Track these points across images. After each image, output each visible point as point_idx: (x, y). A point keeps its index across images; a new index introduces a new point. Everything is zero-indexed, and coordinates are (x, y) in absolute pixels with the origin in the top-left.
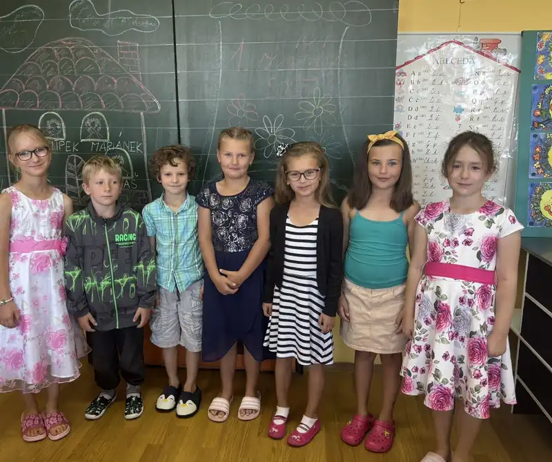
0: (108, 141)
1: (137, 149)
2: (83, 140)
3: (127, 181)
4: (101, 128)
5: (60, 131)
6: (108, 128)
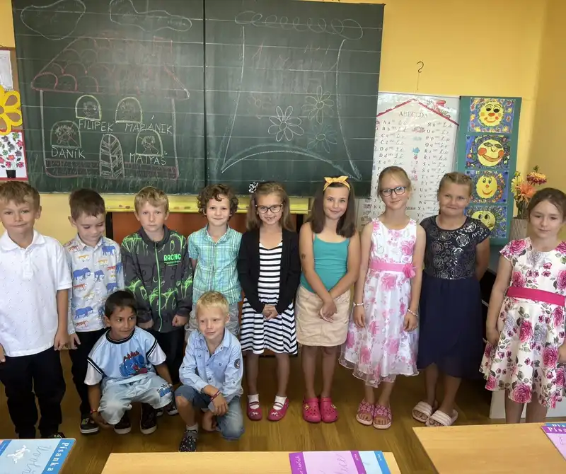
0: (141, 123)
1: (168, 131)
2: (117, 121)
3: (157, 158)
4: (135, 111)
5: (96, 113)
6: (141, 112)
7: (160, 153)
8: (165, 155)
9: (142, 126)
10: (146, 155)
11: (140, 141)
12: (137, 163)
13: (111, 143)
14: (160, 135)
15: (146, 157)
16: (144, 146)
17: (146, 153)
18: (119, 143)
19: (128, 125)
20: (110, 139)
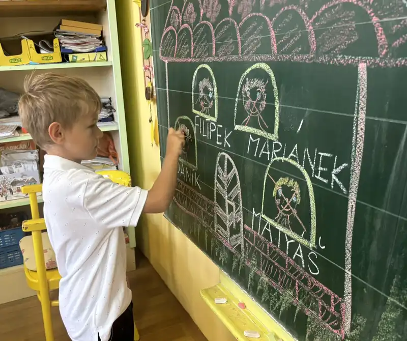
0: (274, 137)
1: (334, 177)
2: (237, 127)
3: (300, 246)
4: (265, 103)
5: (212, 103)
6: (277, 106)
7: (307, 237)
8: (319, 250)
9: (277, 147)
10: (279, 228)
11: (270, 186)
12: (263, 237)
13: (227, 174)
14: (313, 186)
15: (278, 230)
16: (278, 202)
17: (280, 223)
18: (238, 177)
19: (252, 139)
20: (226, 164)
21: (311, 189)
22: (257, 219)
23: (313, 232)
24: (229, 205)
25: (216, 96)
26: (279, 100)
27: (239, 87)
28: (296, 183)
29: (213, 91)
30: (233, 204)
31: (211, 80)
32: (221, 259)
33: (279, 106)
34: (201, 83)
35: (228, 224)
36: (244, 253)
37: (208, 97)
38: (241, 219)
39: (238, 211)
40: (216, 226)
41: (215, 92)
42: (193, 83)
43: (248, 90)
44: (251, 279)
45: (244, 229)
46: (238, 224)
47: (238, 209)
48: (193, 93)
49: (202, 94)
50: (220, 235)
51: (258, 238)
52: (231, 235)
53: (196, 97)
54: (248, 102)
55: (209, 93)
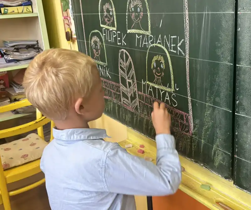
0: (148, 33)
1: (179, 48)
2: (129, 31)
3: (167, 93)
4: (142, 13)
5: (112, 19)
6: (149, 14)
7: (170, 87)
8: (175, 92)
9: (151, 38)
10: (156, 86)
11: (150, 62)
12: (149, 96)
13: (126, 62)
14: (170, 56)
15: (156, 88)
16: (154, 71)
17: (156, 84)
18: (132, 63)
19: (138, 37)
20: (124, 56)
21: (169, 58)
22: (144, 85)
23: (173, 82)
24: (129, 82)
25: (114, 13)
26: (149, 10)
27: (128, 6)
28: (162, 57)
29: (113, 11)
30: (131, 81)
31: (110, 4)
32: (127, 120)
33: (150, 14)
34: (104, 6)
35: (129, 95)
36: (140, 110)
37: (110, 15)
38: (136, 89)
39: (134, 85)
40: (122, 99)
41: (114, 11)
42: (99, 7)
43: (133, 7)
44: (145, 124)
45: (138, 94)
46: (135, 93)
47: (134, 83)
48: (100, 14)
49: (105, 13)
50: (125, 104)
51: (146, 97)
52: (132, 102)
53: (102, 16)
54: (133, 14)
55: (110, 13)
